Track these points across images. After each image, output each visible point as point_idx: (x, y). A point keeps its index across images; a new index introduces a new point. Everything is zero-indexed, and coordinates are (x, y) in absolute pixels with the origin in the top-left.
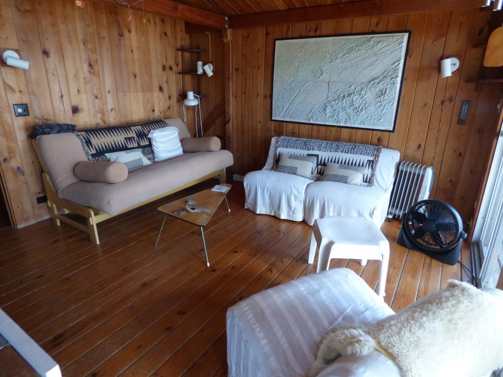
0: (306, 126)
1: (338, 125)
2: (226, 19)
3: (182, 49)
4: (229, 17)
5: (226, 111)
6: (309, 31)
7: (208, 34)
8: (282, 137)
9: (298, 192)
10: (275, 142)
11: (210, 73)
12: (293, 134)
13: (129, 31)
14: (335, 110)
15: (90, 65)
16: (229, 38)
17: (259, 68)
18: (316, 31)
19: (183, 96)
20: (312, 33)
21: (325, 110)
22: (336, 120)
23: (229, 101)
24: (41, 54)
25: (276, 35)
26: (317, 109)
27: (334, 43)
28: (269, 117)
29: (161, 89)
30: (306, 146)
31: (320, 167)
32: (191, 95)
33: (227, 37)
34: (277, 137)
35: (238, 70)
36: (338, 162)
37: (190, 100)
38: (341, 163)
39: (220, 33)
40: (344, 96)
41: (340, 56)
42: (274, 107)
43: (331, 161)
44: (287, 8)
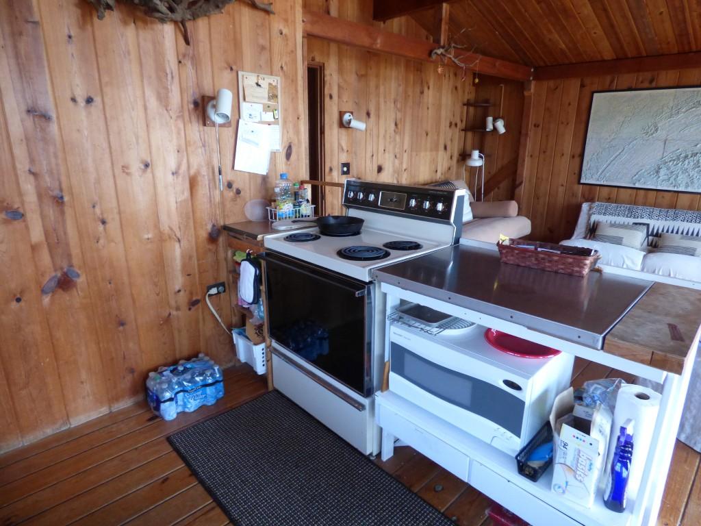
0: (629, 190)
1: (676, 189)
2: (532, 70)
3: (468, 104)
4: (536, 68)
5: (518, 172)
6: (642, 82)
7: (502, 87)
8: (597, 203)
9: (633, 263)
10: (588, 208)
11: (502, 130)
12: (609, 200)
13: (429, 88)
14: (672, 172)
15: (396, 125)
16: (532, 91)
17: (568, 124)
18: (651, 82)
19: (464, 156)
20: (646, 85)
21: (658, 172)
22: (672, 183)
23: (524, 161)
24: (365, 114)
25: (595, 87)
26: (646, 171)
27: (675, 95)
28: (576, 180)
29: (445, 148)
30: (631, 214)
31: (650, 238)
32: (476, 154)
33: (530, 90)
34: (590, 203)
35: (538, 126)
36: (677, 233)
37: (475, 160)
38: (682, 233)
39: (521, 86)
40: (686, 157)
41: (683, 110)
42: (584, 168)
43: (667, 231)
44: (615, 58)
